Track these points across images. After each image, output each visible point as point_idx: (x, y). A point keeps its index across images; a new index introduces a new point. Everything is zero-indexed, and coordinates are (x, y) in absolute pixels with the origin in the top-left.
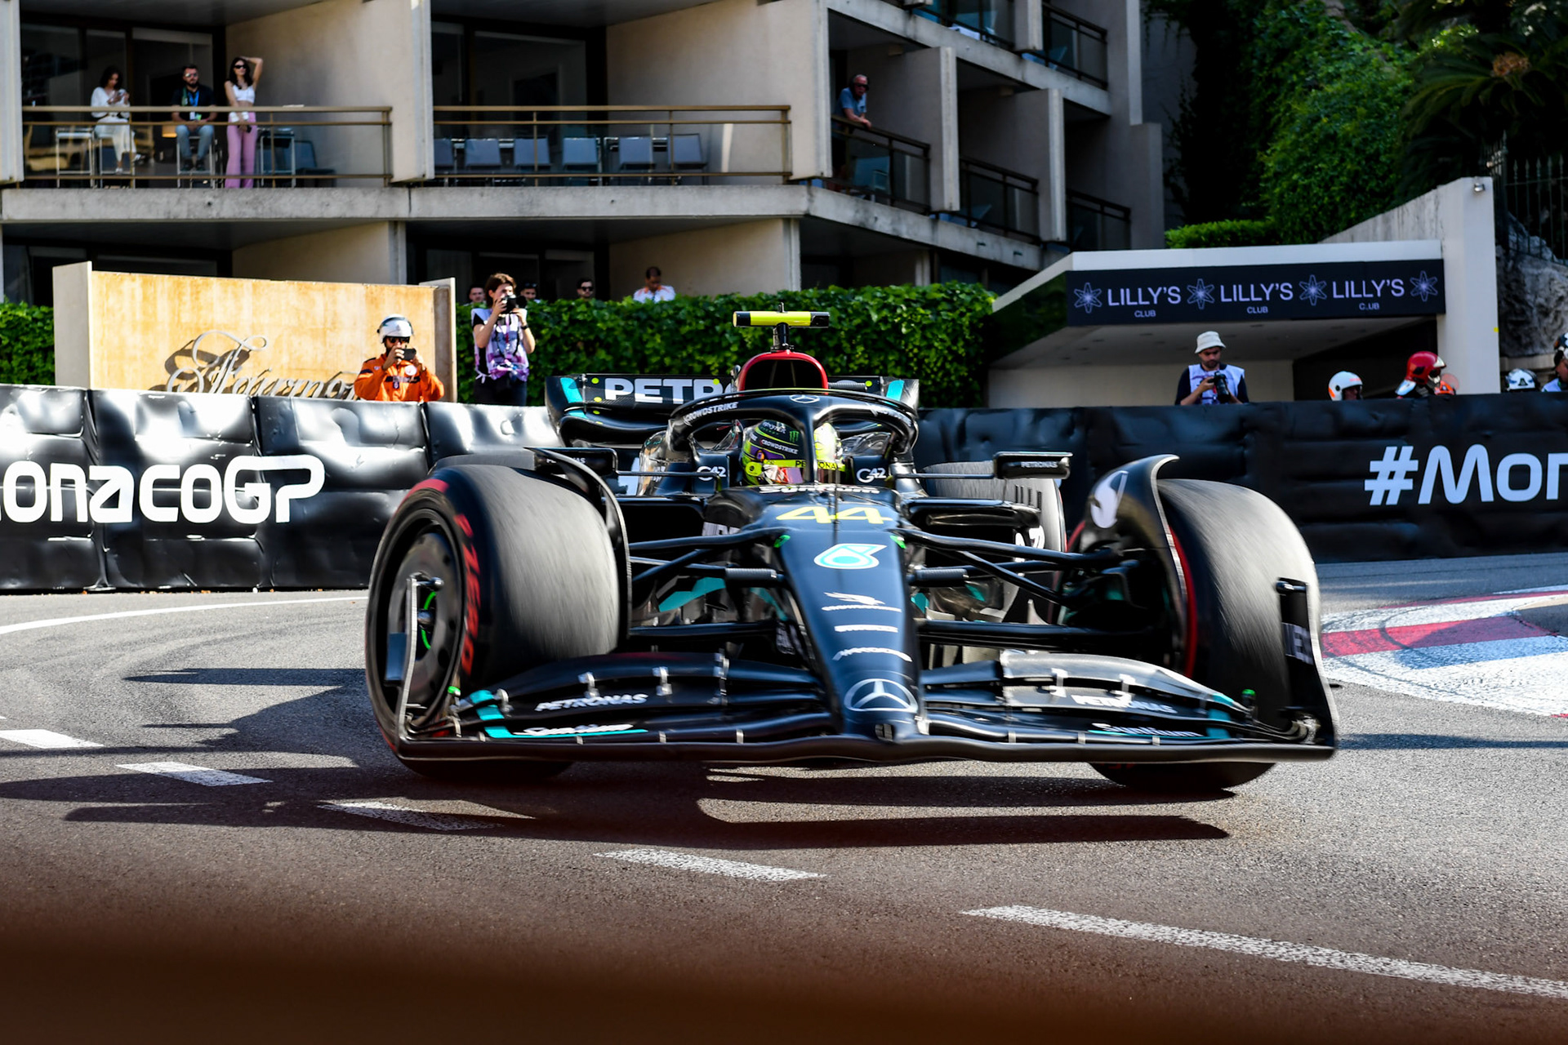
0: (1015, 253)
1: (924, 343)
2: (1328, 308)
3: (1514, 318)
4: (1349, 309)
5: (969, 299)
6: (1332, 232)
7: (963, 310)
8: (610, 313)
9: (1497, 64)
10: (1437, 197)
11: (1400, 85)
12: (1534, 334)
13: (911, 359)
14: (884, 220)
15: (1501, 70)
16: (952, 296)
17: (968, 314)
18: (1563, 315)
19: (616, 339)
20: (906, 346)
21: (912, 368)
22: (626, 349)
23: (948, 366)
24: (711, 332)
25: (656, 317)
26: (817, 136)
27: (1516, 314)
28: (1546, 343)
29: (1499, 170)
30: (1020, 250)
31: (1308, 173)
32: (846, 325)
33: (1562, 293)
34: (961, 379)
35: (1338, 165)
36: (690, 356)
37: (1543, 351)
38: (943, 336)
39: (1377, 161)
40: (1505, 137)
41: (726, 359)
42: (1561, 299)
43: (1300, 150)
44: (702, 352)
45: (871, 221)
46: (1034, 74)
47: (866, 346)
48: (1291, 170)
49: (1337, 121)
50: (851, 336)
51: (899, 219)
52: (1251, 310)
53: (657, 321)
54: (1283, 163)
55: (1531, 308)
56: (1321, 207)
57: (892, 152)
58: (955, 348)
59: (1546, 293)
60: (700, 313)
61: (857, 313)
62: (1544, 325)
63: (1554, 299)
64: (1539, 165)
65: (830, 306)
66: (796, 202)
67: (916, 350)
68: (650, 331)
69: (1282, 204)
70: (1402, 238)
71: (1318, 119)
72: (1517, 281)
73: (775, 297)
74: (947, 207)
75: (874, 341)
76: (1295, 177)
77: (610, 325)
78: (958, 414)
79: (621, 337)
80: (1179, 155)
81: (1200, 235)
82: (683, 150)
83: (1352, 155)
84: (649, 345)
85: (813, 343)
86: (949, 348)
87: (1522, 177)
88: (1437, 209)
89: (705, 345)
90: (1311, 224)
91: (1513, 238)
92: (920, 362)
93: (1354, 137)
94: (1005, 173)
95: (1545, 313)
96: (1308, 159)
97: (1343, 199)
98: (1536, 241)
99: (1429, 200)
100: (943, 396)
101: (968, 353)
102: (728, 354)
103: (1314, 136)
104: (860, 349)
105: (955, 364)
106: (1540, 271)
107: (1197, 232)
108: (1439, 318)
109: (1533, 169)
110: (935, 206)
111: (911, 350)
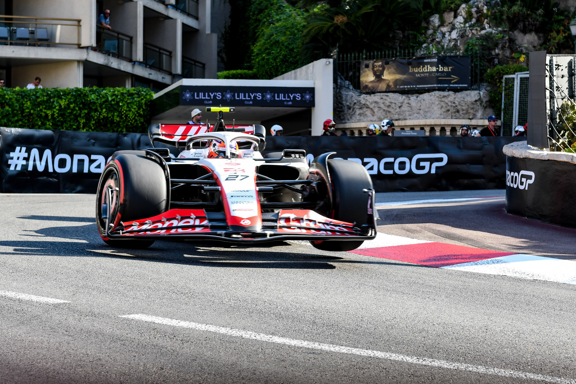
0: (163, 78)
1: (128, 109)
2: (274, 103)
3: (339, 110)
4: (281, 103)
5: (145, 94)
6: (276, 76)
7: (142, 97)
8: (11, 92)
9: (336, 19)
10: (313, 65)
11: (302, 24)
12: (345, 116)
13: (123, 115)
14: (115, 63)
15: (337, 21)
16: (139, 92)
17: (145, 99)
18: (355, 109)
19: (13, 103)
20: (121, 110)
21: (123, 118)
22: (16, 106)
23: (136, 118)
24: (49, 101)
25: (28, 95)
26: (91, 31)
27: (340, 108)
28: (349, 119)
29: (335, 57)
30: (164, 77)
31: (269, 54)
32: (99, 101)
33: (355, 101)
34: (141, 123)
35: (279, 52)
36: (41, 110)
37: (348, 121)
38: (135, 107)
39: (293, 51)
40: (338, 45)
41: (54, 112)
42: (355, 103)
43: (266, 46)
44: (45, 109)
45: (110, 63)
46: (172, 13)
47: (106, 109)
48: (262, 53)
49: (279, 36)
50: (101, 105)
51: (120, 63)
52: (246, 102)
53: (29, 96)
54: (260, 50)
55: (345, 106)
56: (273, 67)
57: (118, 39)
58: (139, 111)
59: (350, 101)
60: (45, 94)
61: (103, 97)
62: (349, 112)
63: (353, 103)
64: (349, 55)
65: (93, 94)
66: (82, 55)
67: (125, 112)
68: (26, 100)
69: (259, 65)
70: (301, 79)
71: (272, 35)
72: (340, 96)
73: (73, 89)
74: (138, 60)
75: (109, 108)
76: (264, 55)
77: (11, 97)
78: (138, 135)
79: (15, 102)
80: (223, 45)
81: (230, 75)
82: (40, 34)
83: (284, 48)
84: (25, 105)
85: (87, 107)
86: (137, 111)
87: (343, 60)
88: (313, 69)
89: (46, 106)
90: (269, 73)
91: (339, 81)
92: (126, 116)
93: (285, 42)
94: (160, 49)
95: (349, 108)
96: (269, 49)
97: (280, 64)
98: (347, 82)
99: (310, 66)
100: (134, 129)
101: (144, 114)
102: (55, 110)
103: (271, 41)
104: (104, 110)
105: (139, 118)
106: (348, 93)
107: (228, 74)
108: (312, 108)
109: (347, 57)
110: (134, 59)
111: (123, 112)
